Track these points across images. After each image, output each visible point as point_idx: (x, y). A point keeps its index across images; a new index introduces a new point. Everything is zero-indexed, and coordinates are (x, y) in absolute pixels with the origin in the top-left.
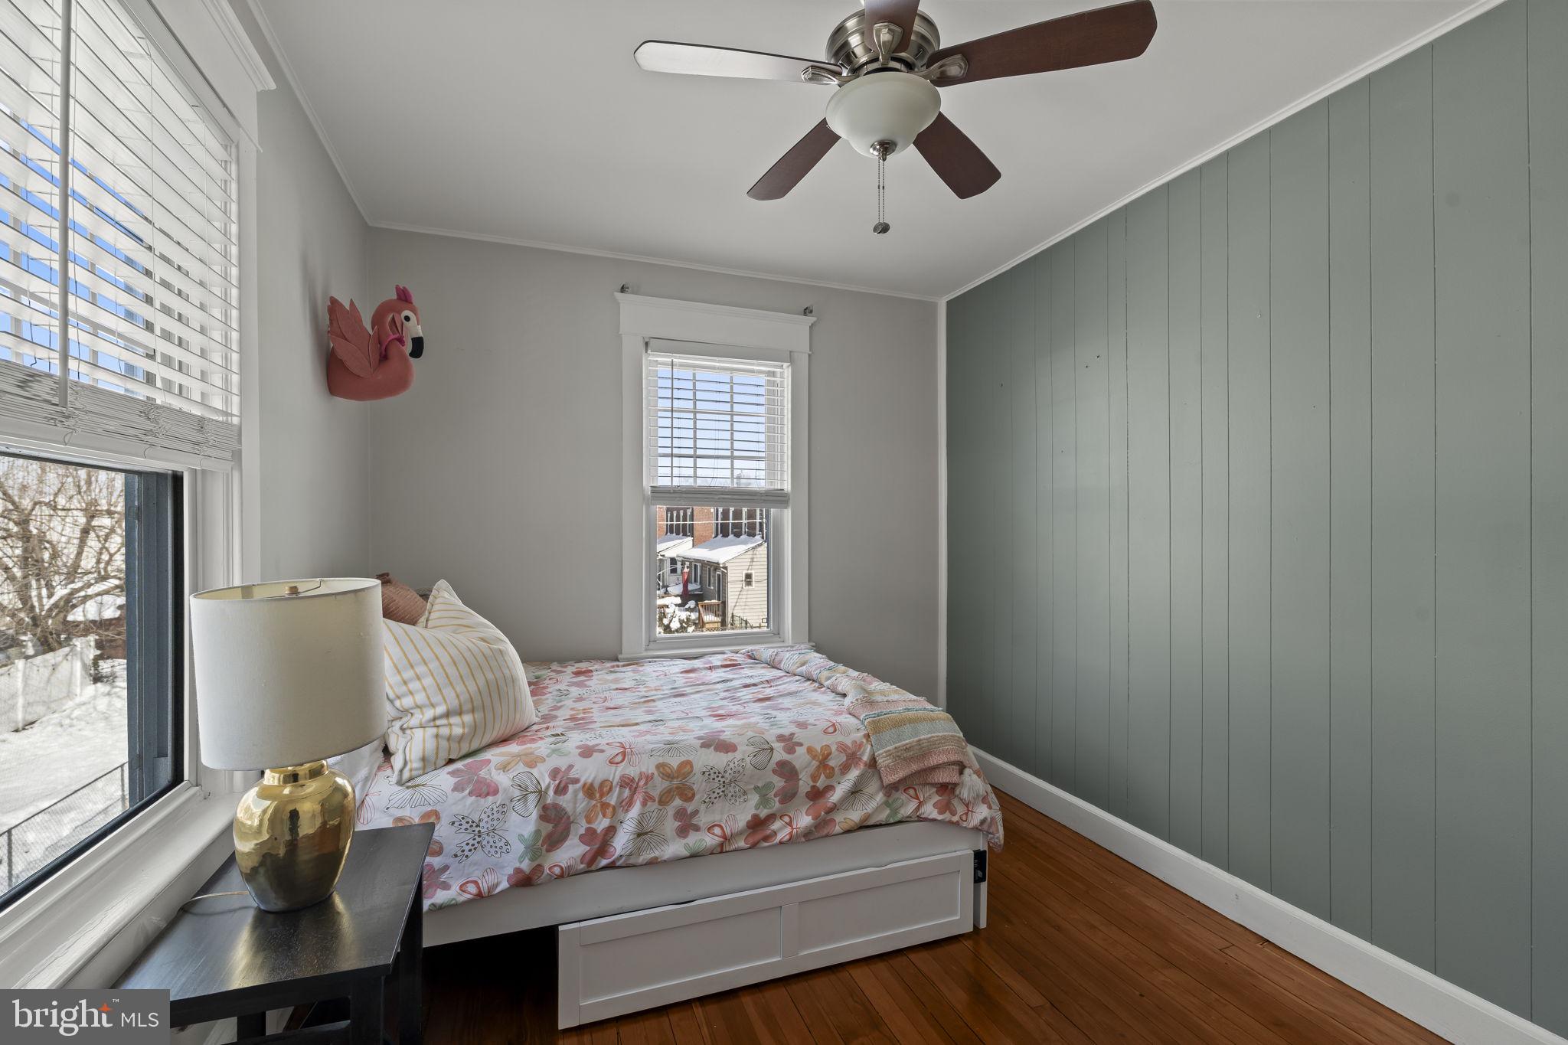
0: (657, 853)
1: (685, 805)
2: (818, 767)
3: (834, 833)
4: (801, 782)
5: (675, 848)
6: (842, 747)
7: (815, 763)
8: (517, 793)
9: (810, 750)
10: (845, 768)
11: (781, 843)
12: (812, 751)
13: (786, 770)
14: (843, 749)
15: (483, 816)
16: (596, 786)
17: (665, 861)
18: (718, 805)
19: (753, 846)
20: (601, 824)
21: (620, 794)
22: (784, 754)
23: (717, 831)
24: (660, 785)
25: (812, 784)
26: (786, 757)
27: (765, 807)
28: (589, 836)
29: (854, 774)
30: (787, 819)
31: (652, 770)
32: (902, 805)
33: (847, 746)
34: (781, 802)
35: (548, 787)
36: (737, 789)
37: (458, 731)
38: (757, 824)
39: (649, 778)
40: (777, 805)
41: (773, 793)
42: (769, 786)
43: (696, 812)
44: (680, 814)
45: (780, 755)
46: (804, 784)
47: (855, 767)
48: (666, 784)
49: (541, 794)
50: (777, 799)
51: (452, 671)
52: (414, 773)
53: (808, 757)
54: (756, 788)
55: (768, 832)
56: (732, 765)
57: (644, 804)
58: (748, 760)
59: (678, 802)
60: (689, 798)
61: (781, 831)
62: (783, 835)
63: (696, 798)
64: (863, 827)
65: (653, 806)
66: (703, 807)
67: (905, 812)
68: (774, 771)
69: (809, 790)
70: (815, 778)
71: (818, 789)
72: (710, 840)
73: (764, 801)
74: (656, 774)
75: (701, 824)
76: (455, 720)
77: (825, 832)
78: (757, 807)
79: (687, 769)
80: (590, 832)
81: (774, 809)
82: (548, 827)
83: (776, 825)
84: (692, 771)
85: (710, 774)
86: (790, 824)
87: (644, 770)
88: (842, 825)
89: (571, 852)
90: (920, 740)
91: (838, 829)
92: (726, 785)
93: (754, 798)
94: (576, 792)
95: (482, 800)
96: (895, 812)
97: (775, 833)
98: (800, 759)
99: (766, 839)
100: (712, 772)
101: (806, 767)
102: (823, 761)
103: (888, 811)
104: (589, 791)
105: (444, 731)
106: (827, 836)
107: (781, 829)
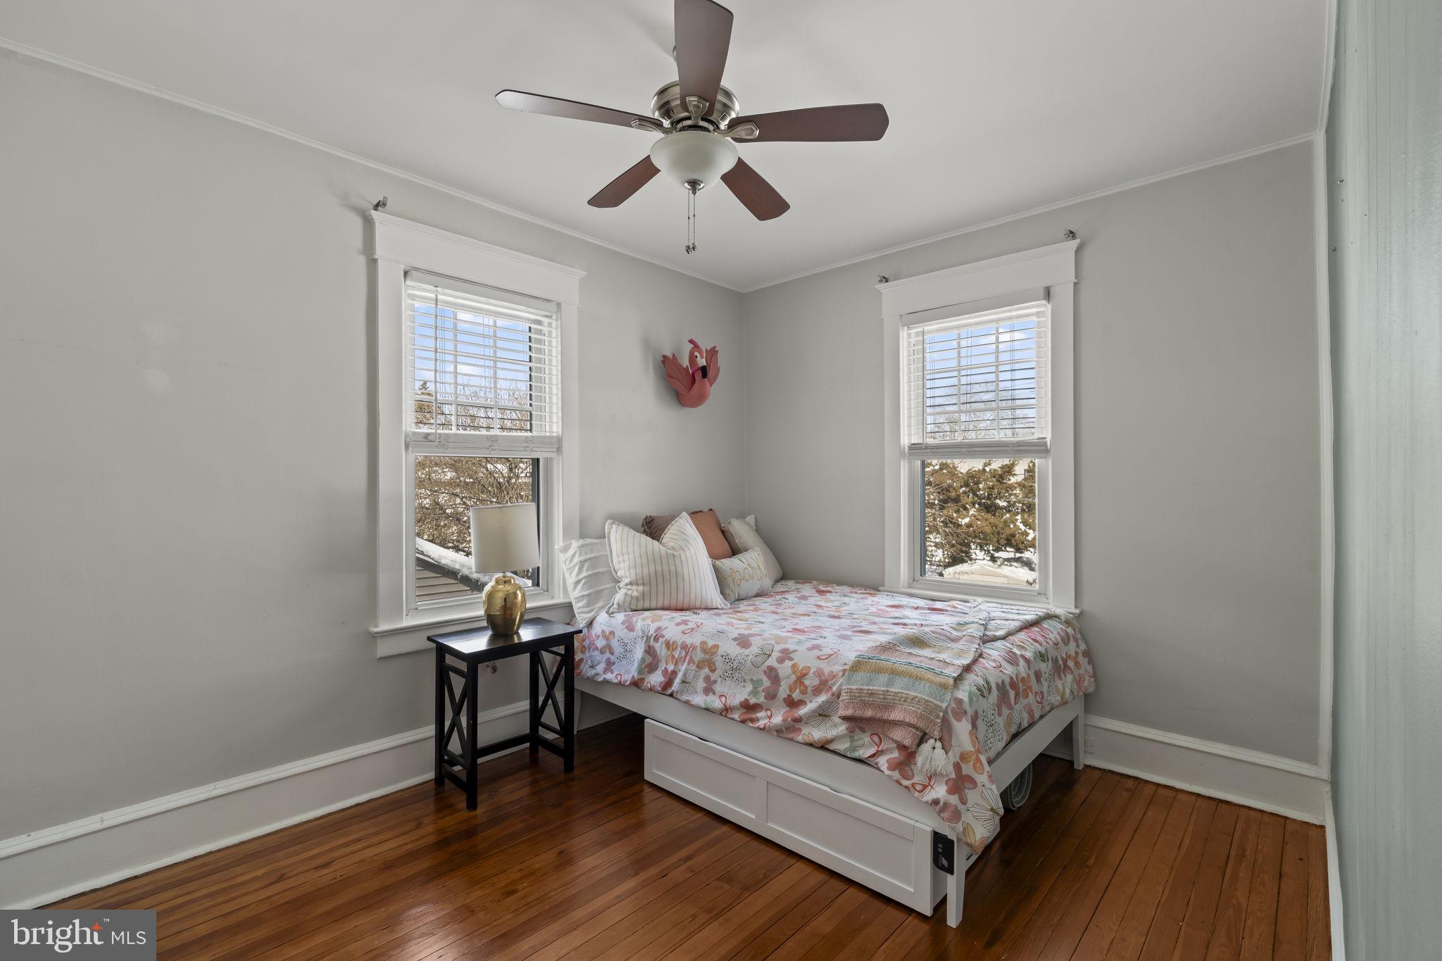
0: (690, 698)
1: (711, 674)
2: (796, 681)
3: (796, 740)
4: (781, 688)
5: (699, 699)
6: (819, 673)
7: (794, 678)
8: (640, 634)
9: (794, 666)
10: (817, 691)
11: (759, 728)
12: (795, 667)
13: (772, 674)
14: (819, 675)
15: (629, 642)
16: (671, 643)
17: (693, 705)
18: (728, 682)
19: (743, 722)
20: (671, 668)
21: (680, 653)
22: (775, 661)
23: (723, 699)
24: (699, 656)
25: (788, 692)
26: (775, 665)
27: (754, 697)
28: (665, 671)
29: (823, 698)
30: (769, 713)
31: (698, 644)
32: (863, 746)
33: (823, 673)
34: (766, 698)
35: (652, 635)
36: (740, 675)
37: (635, 594)
38: (749, 707)
39: (695, 648)
40: (763, 698)
41: (762, 689)
42: (759, 682)
43: (715, 682)
44: (707, 679)
45: (772, 662)
46: (783, 692)
47: (826, 693)
48: (703, 655)
49: (648, 638)
50: (763, 694)
51: (638, 560)
52: (614, 610)
53: (790, 671)
54: (752, 680)
55: (754, 716)
56: (739, 657)
57: (689, 664)
58: (751, 657)
59: (706, 670)
60: (713, 670)
61: (762, 719)
62: (761, 724)
63: (716, 672)
64: (823, 746)
65: (693, 667)
66: (719, 680)
67: (864, 754)
68: (765, 672)
69: (786, 697)
70: (792, 689)
71: (793, 700)
72: (717, 704)
73: (755, 692)
74: (699, 646)
75: (716, 691)
76: (634, 587)
77: (790, 736)
78: (750, 694)
79: (715, 650)
80: (666, 671)
81: (760, 700)
82: (649, 659)
83: (760, 714)
84: (716, 653)
85: (727, 659)
86: (770, 717)
87: (694, 642)
88: (805, 737)
89: (656, 679)
90: (888, 691)
91: (800, 738)
92: (735, 671)
93: (750, 687)
94: (662, 643)
95: (629, 633)
96: (854, 749)
97: (758, 720)
98: (785, 669)
99: (752, 720)
100: (727, 657)
101: (787, 678)
102: (801, 677)
103: (847, 745)
104: (668, 644)
105: (629, 592)
106: (791, 740)
107: (762, 718)
